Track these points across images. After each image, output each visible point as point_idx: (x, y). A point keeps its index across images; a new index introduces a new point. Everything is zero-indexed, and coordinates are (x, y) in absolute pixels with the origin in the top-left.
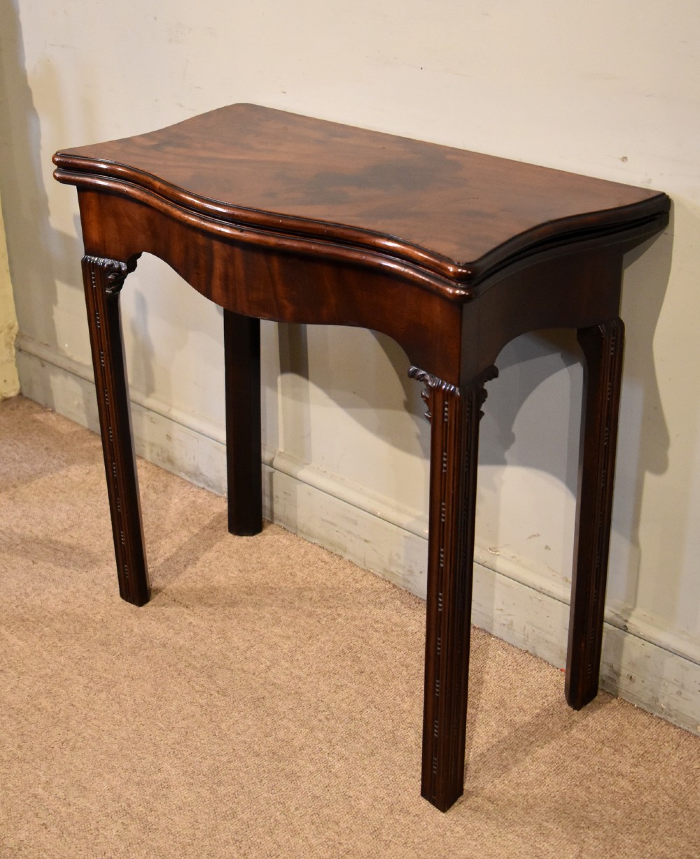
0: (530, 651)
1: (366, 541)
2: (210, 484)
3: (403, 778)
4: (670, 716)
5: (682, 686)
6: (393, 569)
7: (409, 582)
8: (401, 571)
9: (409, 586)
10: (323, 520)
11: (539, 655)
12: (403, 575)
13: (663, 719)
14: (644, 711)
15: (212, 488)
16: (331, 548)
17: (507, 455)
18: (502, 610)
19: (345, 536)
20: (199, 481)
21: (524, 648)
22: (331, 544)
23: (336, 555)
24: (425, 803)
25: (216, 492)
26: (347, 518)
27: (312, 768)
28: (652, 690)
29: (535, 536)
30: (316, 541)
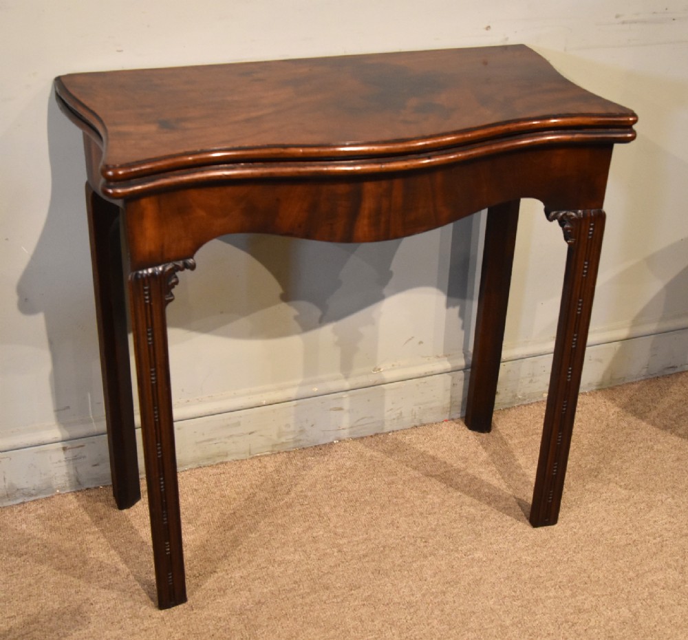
0: (417, 424)
1: (250, 433)
2: (33, 492)
3: (511, 529)
4: (525, 400)
5: (533, 375)
6: (283, 440)
7: (300, 440)
8: (291, 437)
9: (301, 443)
10: (197, 443)
11: (425, 422)
12: (293, 439)
13: (521, 405)
14: (509, 409)
15: (36, 495)
16: (210, 462)
17: (385, 291)
18: (391, 410)
19: (226, 443)
20: (16, 498)
21: (413, 424)
22: (208, 459)
23: (217, 464)
24: (541, 530)
25: (44, 496)
26: (228, 425)
27: (476, 569)
28: (512, 392)
29: (410, 339)
30: (190, 466)
